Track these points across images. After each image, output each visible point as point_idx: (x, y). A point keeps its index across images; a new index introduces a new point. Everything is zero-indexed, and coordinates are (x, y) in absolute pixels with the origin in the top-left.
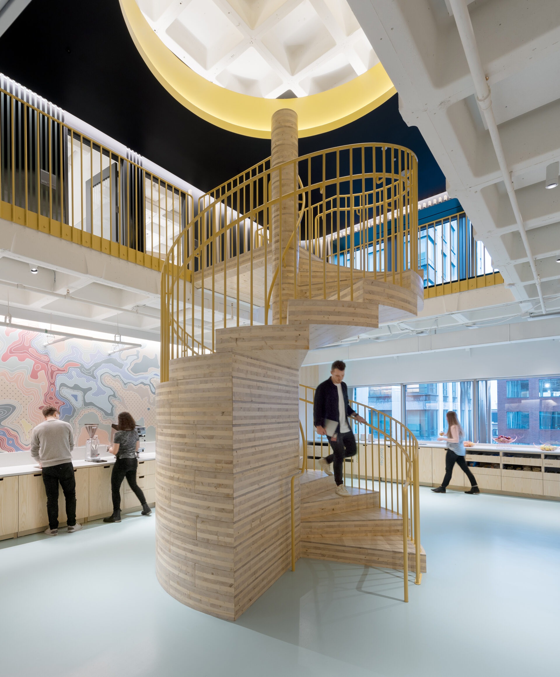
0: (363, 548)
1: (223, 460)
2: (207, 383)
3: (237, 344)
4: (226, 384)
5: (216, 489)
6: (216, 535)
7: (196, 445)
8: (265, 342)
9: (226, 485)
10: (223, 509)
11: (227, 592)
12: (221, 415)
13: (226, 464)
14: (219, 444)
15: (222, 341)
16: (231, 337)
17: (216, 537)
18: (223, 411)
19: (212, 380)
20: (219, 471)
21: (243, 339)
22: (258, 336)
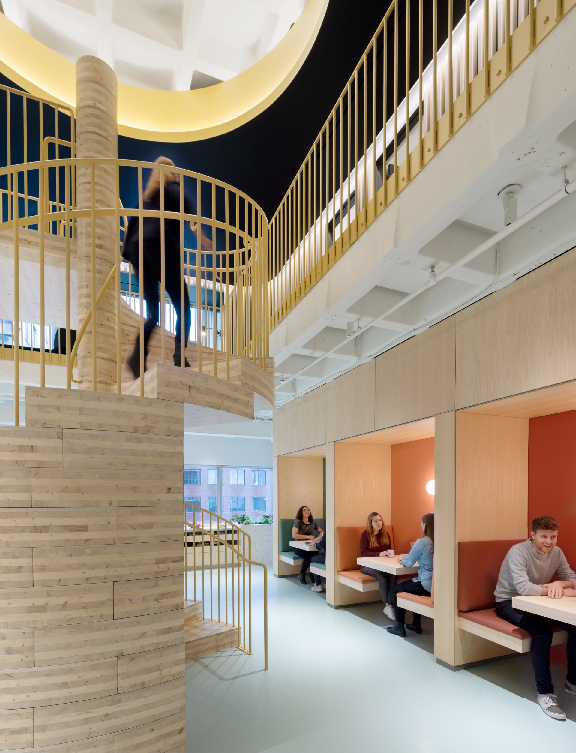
0: (191, 642)
1: (168, 558)
2: (140, 442)
3: (190, 393)
4: (175, 448)
5: (158, 602)
6: (158, 670)
7: (115, 541)
8: (222, 401)
9: (174, 592)
10: (170, 628)
11: (175, 744)
12: (166, 491)
13: (174, 562)
14: (164, 536)
15: (168, 384)
16: (181, 382)
17: (159, 672)
18: (170, 486)
19: (151, 438)
20: (162, 575)
21: (198, 389)
22: (215, 391)
